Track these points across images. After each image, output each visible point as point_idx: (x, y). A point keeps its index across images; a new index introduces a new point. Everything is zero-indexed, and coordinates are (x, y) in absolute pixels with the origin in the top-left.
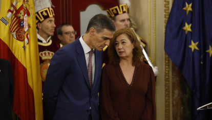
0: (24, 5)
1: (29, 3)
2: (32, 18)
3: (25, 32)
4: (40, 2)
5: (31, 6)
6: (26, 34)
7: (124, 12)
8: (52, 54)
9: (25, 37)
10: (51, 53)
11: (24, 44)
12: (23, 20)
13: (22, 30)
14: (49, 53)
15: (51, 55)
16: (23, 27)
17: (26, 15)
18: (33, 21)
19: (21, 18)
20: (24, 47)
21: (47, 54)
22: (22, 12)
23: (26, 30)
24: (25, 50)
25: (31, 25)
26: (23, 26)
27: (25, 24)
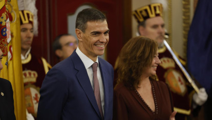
0: (6, 6)
1: (12, 3)
2: (16, 23)
3: (8, 44)
4: (23, 1)
5: (14, 8)
6: (9, 46)
7: (157, 15)
8: (34, 75)
9: (8, 50)
10: (33, 72)
11: (7, 60)
12: (5, 27)
13: (4, 41)
14: (30, 74)
15: (32, 75)
16: (5, 36)
17: (8, 20)
18: (17, 29)
19: (3, 24)
20: (7, 64)
21: (28, 75)
22: (4, 15)
23: (9, 40)
24: (8, 67)
25: (15, 34)
26: (6, 34)
27: (8, 32)
